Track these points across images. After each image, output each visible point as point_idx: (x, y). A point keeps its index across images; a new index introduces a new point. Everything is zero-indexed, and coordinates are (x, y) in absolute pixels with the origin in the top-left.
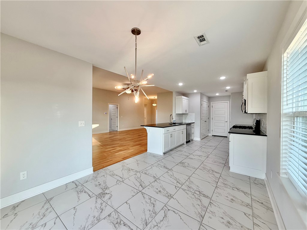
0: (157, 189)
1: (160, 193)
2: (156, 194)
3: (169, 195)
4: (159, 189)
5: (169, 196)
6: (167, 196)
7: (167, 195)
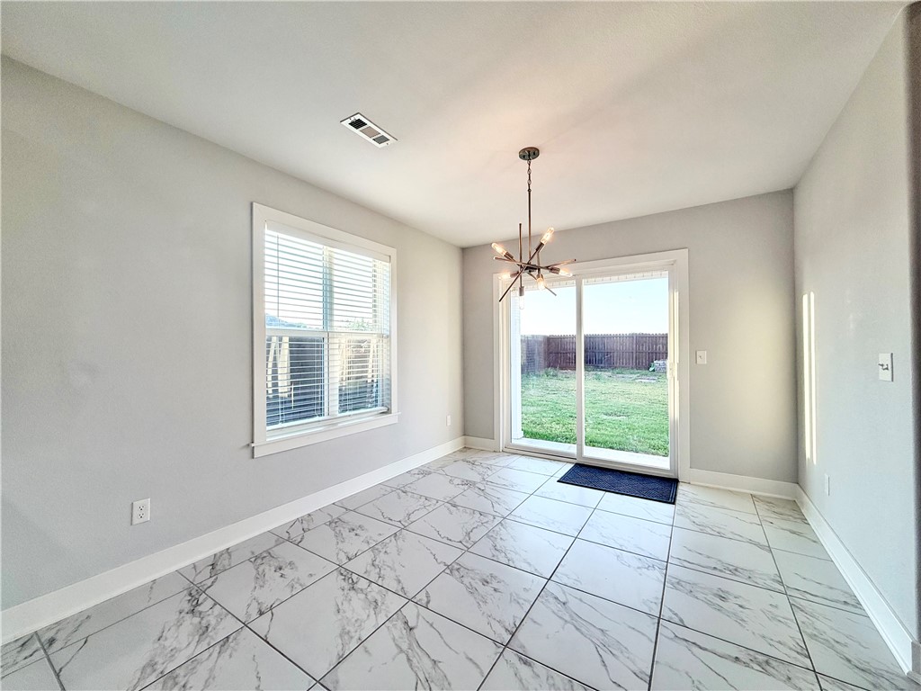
0: (495, 590)
1: (485, 577)
2: (495, 574)
3: (456, 573)
4: (488, 589)
5: (458, 570)
6: (462, 569)
7: (463, 572)
